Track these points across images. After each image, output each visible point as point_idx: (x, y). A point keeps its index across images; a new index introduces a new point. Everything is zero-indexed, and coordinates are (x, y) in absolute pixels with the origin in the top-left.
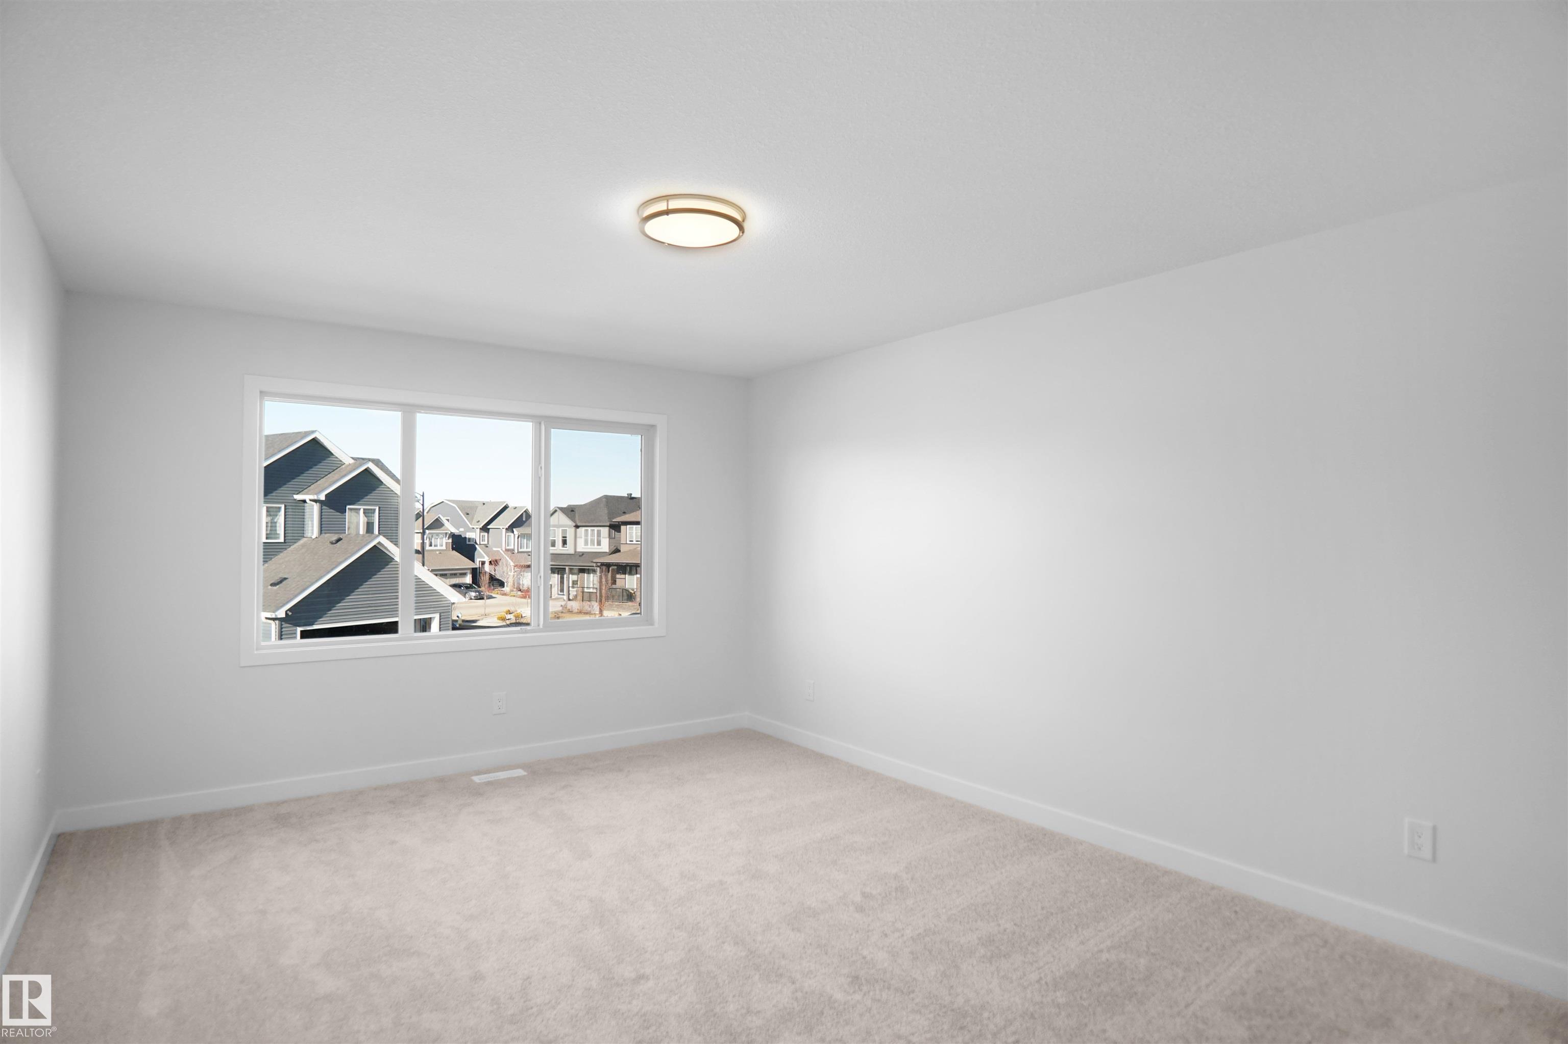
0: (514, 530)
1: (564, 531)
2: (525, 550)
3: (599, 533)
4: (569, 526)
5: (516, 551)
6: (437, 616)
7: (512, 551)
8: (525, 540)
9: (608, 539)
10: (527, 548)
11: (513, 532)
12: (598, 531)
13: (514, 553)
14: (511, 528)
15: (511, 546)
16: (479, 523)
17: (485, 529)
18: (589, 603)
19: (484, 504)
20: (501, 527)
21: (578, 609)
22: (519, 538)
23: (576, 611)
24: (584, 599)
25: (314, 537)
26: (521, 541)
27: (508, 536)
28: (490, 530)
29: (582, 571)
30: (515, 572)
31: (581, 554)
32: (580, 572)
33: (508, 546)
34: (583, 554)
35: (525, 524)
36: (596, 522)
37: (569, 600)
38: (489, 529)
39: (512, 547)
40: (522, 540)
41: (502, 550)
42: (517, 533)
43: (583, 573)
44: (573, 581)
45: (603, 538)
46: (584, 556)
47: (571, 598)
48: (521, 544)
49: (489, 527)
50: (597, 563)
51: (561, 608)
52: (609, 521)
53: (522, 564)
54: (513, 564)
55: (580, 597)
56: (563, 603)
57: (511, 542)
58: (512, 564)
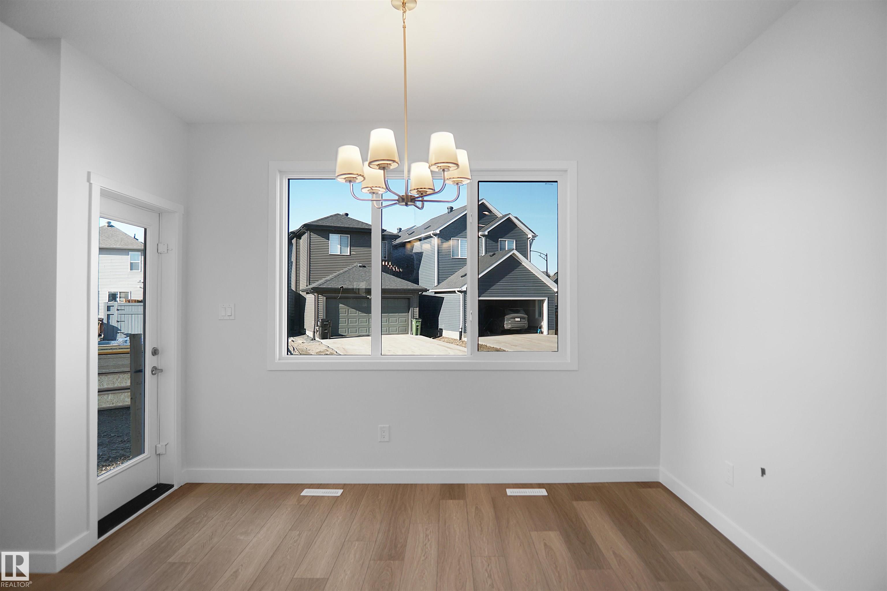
25: (483, 255)
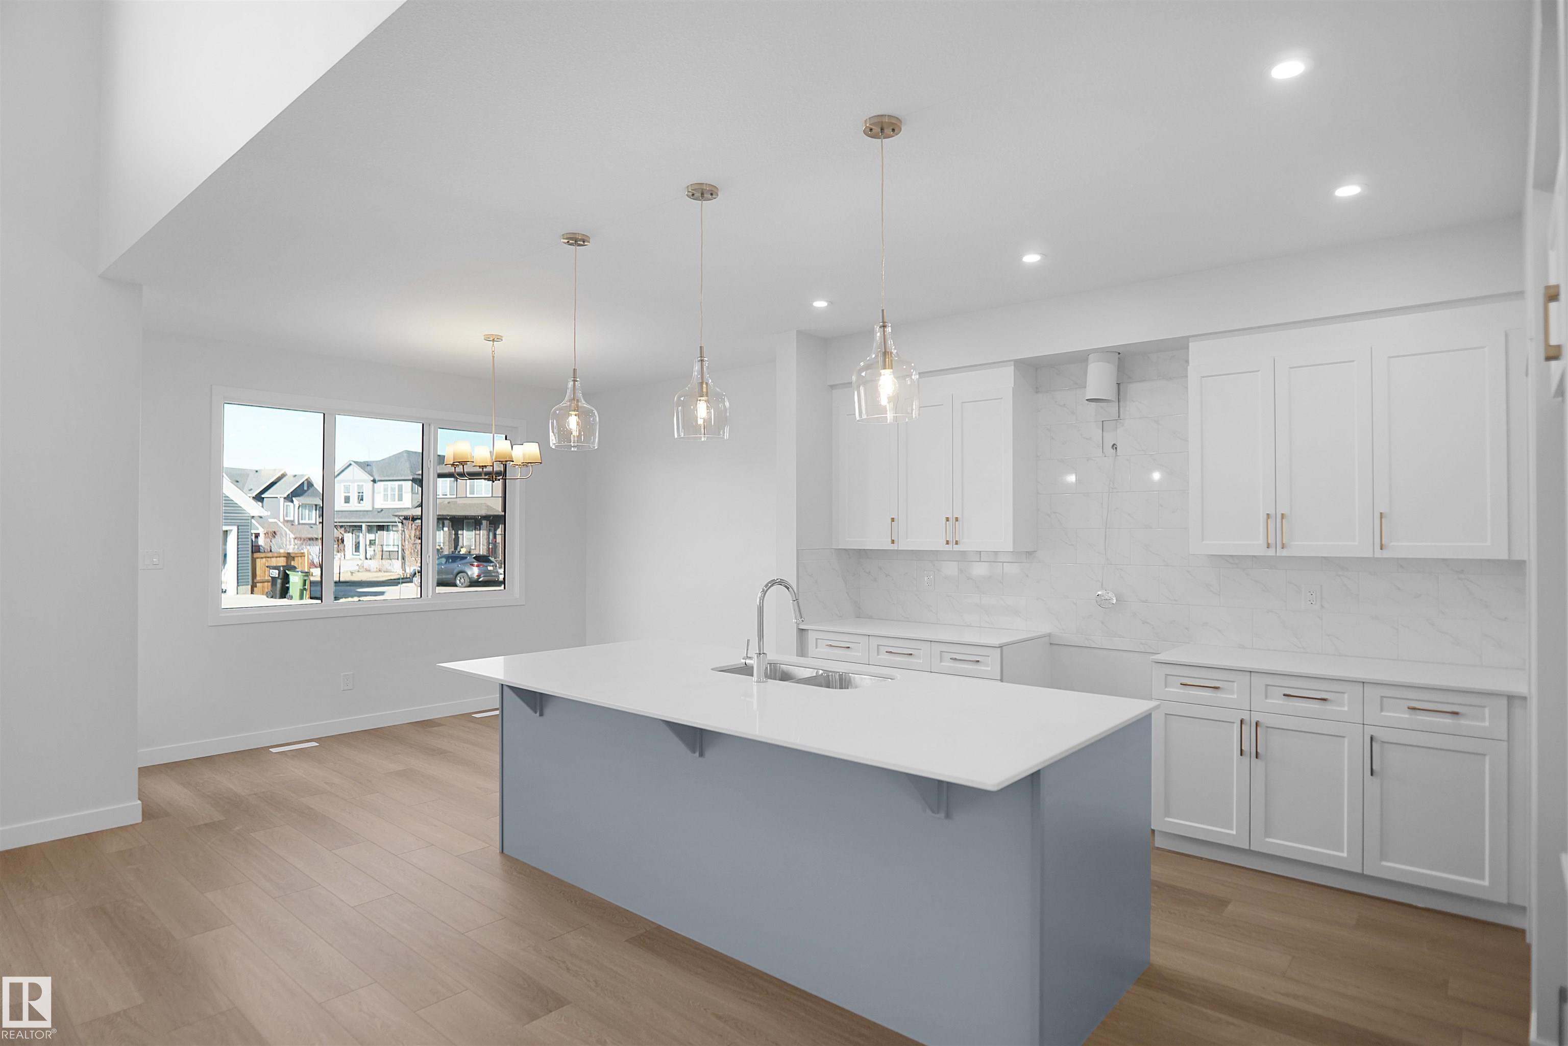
0: (294, 499)
1: (359, 487)
2: (307, 521)
3: (400, 488)
4: (364, 481)
5: (296, 523)
6: (235, 529)
7: (292, 522)
8: (307, 511)
9: (411, 494)
10: (309, 520)
11: (292, 501)
12: (399, 486)
13: (292, 525)
14: (289, 498)
15: (290, 517)
16: (252, 491)
17: (259, 498)
18: (389, 561)
19: (257, 471)
20: (278, 496)
21: (377, 568)
22: (300, 508)
23: (375, 570)
24: (383, 557)
26: (302, 511)
27: (287, 506)
28: (265, 499)
29: (381, 528)
30: (296, 544)
31: (380, 510)
32: (379, 530)
33: (287, 516)
34: (382, 510)
35: (306, 494)
36: (397, 476)
37: (366, 559)
38: (263, 498)
39: (292, 519)
40: (304, 510)
41: (279, 521)
42: (298, 503)
43: (381, 530)
44: (370, 541)
45: (405, 492)
46: (383, 512)
47: (368, 557)
48: (302, 514)
49: (263, 496)
50: (400, 516)
51: (357, 568)
52: (412, 475)
53: (303, 536)
54: (294, 537)
55: (379, 555)
56: (360, 563)
57: (290, 513)
58: (292, 536)
